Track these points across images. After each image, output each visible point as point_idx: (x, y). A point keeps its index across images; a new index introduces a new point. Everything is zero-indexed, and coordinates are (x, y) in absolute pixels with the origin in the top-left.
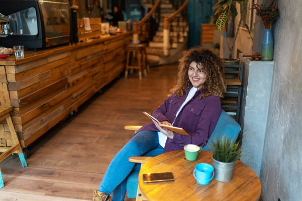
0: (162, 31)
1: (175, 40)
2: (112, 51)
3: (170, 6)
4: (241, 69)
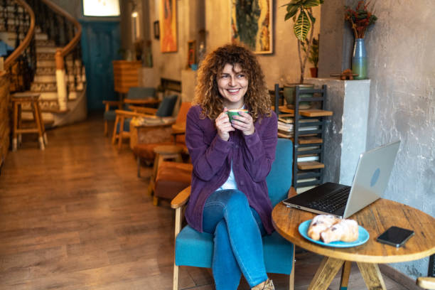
1: (72, 87)
3: (44, 37)
4: (323, 94)
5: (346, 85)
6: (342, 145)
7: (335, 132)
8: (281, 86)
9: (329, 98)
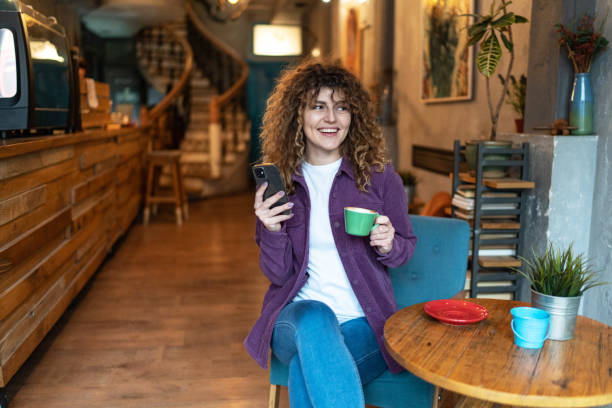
0: (206, 130)
1: (230, 146)
2: (125, 162)
3: (205, 83)
4: (523, 156)
5: (555, 143)
6: (548, 233)
7: (540, 214)
8: (463, 144)
9: (533, 163)
